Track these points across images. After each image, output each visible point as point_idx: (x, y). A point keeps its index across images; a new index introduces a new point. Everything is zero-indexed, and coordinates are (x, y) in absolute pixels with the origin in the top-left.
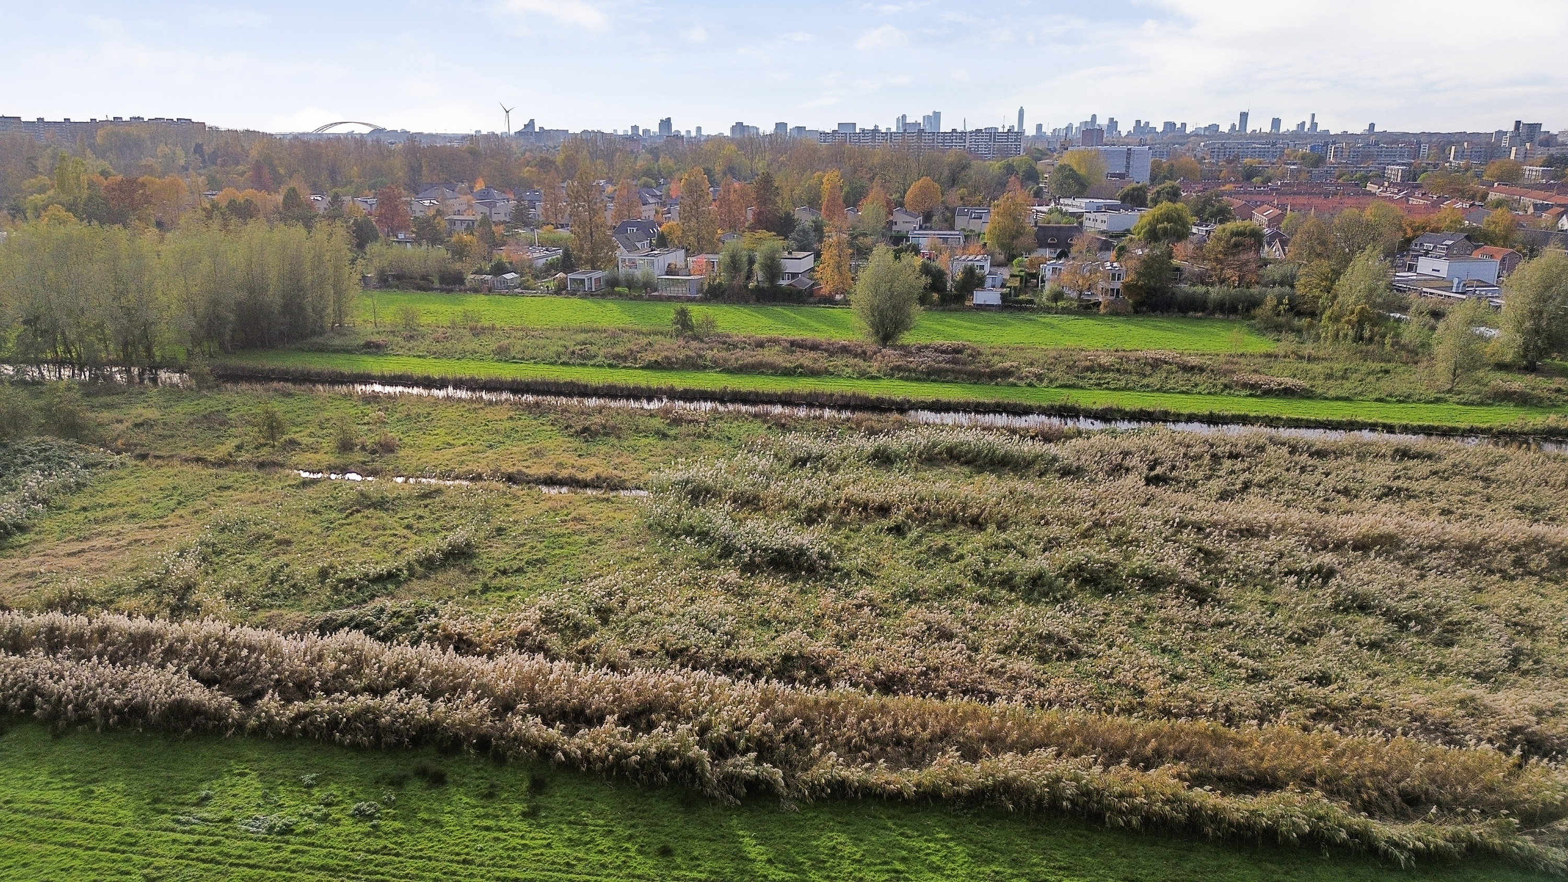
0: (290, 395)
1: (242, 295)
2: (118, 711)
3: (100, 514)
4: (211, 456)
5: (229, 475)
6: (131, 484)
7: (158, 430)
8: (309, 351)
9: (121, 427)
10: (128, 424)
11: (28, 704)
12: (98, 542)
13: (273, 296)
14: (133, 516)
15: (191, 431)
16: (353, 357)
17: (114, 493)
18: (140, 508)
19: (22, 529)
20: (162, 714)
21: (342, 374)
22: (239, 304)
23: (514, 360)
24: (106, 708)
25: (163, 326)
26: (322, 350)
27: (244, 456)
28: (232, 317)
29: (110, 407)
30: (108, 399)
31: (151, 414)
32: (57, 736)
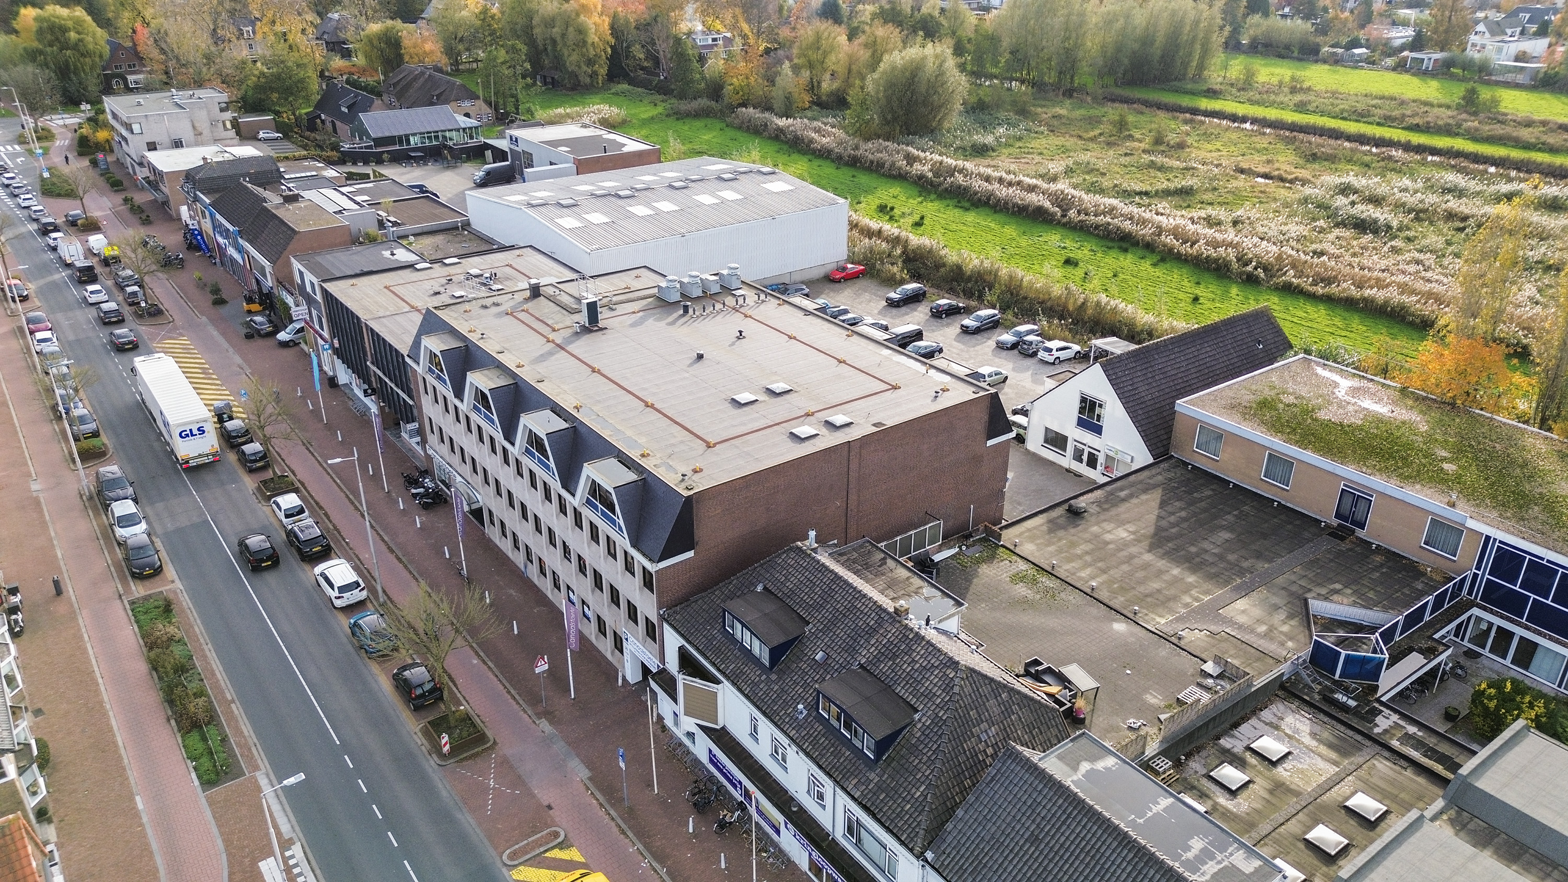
0: (1142, 113)
1: (1136, 46)
2: (1018, 207)
3: (1026, 150)
4: (1086, 136)
5: (1091, 145)
6: (1044, 141)
7: (1064, 120)
8: (1169, 90)
9: (1045, 116)
10: (1049, 115)
11: (989, 199)
12: (1023, 161)
13: (1156, 51)
14: (1041, 154)
15: (1081, 123)
16: (1195, 98)
17: (1035, 144)
18: (1045, 151)
19: (993, 150)
20: (1034, 211)
21: (1180, 106)
22: (1134, 53)
23: (1307, 112)
24: (1015, 205)
25: (1084, 63)
26: (1177, 91)
27: (1102, 139)
28: (1126, 61)
29: (1042, 106)
30: (1043, 103)
31: (1063, 112)
32: (995, 212)
